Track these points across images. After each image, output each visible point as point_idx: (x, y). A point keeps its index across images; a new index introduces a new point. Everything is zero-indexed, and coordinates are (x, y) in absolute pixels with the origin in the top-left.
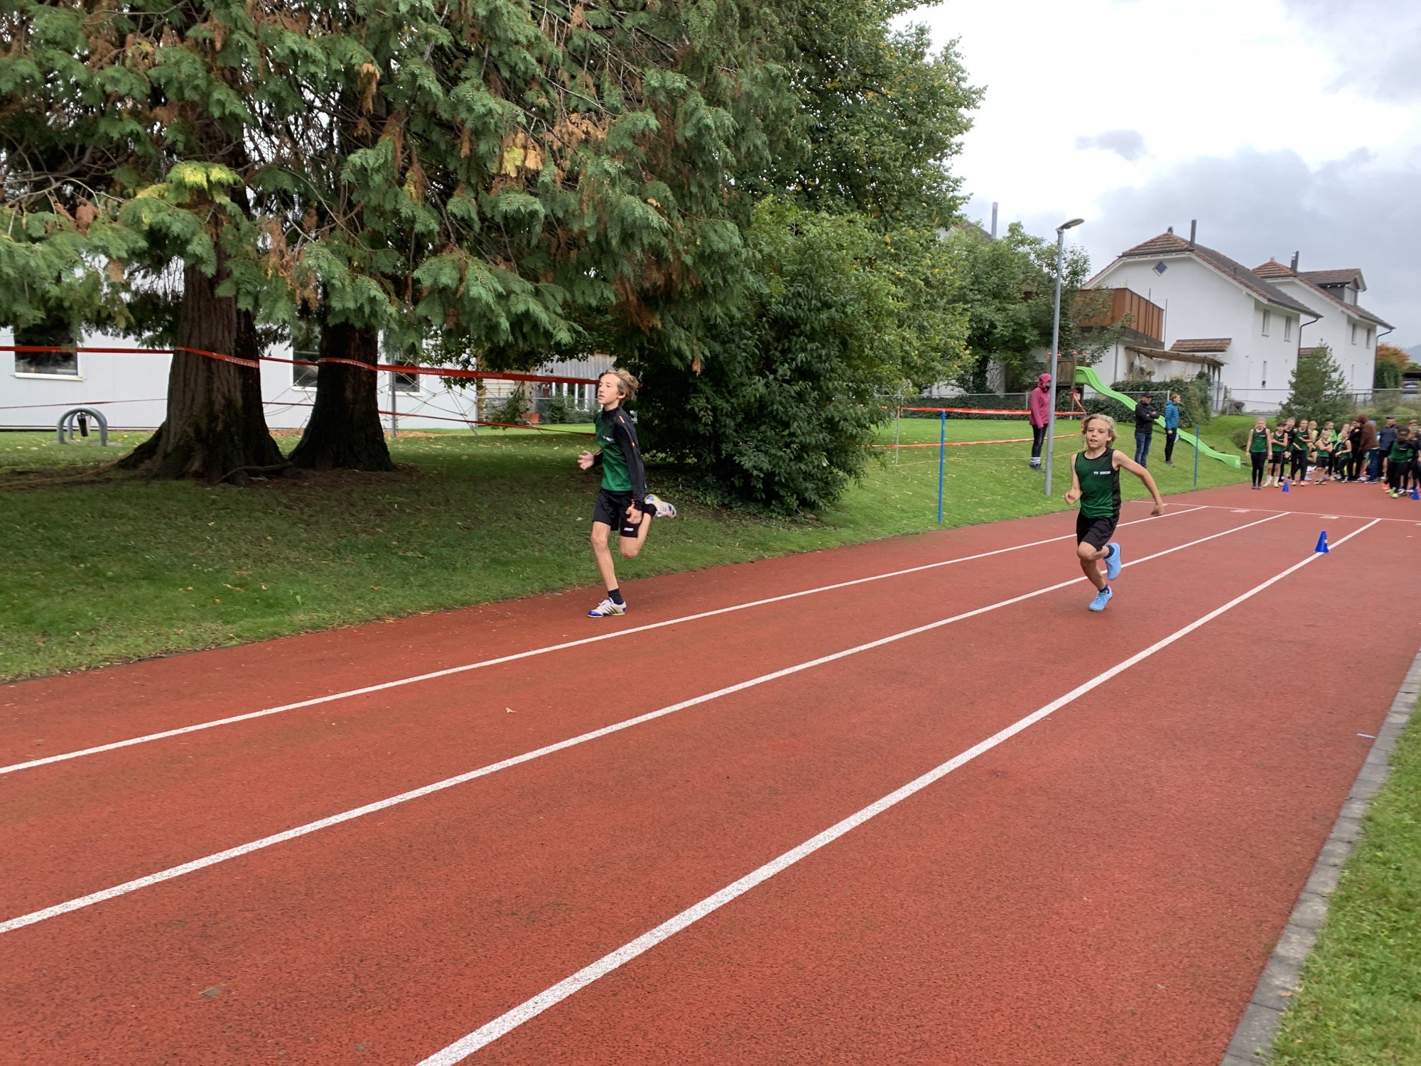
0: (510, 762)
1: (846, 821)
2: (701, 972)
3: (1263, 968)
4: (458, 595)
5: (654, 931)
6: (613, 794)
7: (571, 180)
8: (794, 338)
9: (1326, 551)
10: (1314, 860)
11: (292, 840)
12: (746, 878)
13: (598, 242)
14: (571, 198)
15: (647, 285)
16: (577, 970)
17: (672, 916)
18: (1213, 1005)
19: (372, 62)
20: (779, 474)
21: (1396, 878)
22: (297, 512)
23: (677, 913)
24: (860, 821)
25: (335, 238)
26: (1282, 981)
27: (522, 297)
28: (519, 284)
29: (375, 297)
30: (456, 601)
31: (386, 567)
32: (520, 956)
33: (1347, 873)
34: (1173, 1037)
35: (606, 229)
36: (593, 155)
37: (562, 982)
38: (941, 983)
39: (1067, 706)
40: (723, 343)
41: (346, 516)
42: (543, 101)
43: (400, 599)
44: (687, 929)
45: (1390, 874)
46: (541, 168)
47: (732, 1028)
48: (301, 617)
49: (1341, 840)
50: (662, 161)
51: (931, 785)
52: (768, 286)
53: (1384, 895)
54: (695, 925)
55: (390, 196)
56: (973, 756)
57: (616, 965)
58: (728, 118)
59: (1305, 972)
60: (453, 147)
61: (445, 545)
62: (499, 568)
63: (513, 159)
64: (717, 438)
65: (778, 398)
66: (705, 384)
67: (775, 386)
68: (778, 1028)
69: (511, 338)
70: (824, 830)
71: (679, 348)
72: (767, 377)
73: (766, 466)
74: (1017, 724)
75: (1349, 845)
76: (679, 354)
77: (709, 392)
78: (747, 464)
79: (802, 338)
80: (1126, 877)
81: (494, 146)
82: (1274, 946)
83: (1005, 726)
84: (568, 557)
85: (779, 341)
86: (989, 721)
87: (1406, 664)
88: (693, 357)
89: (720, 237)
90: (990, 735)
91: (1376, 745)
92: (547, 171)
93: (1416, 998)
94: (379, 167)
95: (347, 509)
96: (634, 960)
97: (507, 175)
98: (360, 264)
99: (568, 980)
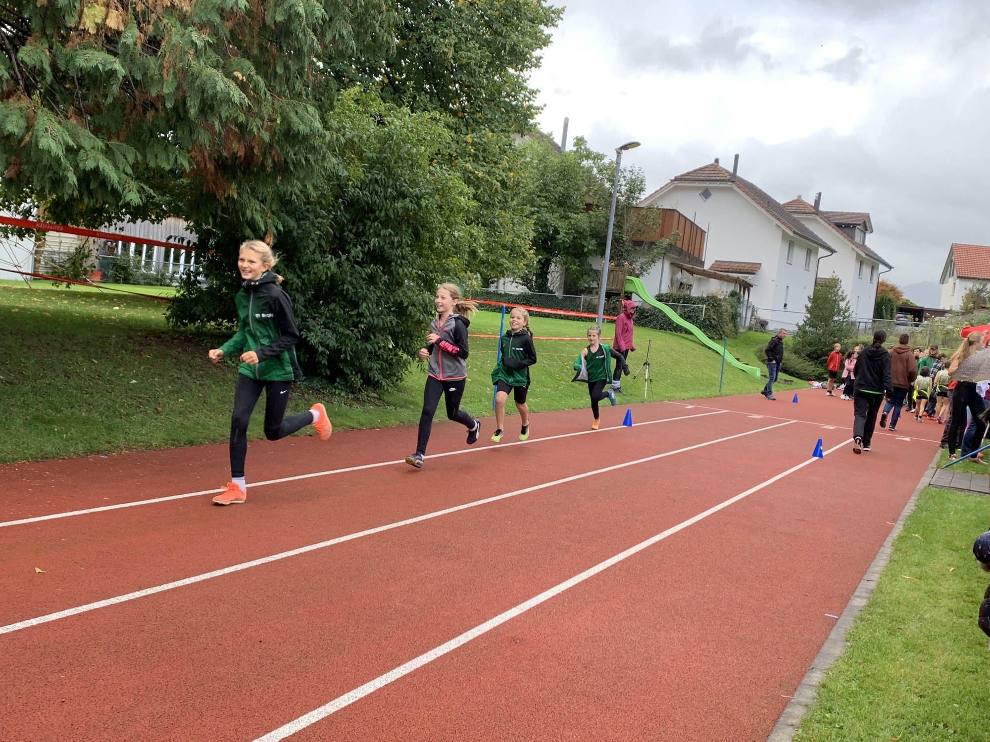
0: (34, 622)
1: (372, 682)
6: (141, 655)
7: (153, 44)
8: (369, 223)
9: (821, 456)
10: (776, 721)
12: (268, 735)
13: (175, 108)
14: (152, 63)
15: (225, 154)
20: (345, 352)
21: (837, 736)
24: (384, 683)
27: (92, 154)
28: (88, 140)
33: (800, 731)
35: (185, 97)
36: (178, 25)
39: (586, 581)
40: (299, 219)
45: (834, 733)
46: (122, 28)
49: (800, 704)
50: (248, 38)
51: (454, 651)
52: (346, 169)
56: (497, 624)
62: (41, 426)
63: (94, 15)
65: (349, 278)
67: (347, 266)
69: (76, 193)
70: (349, 691)
71: (253, 218)
72: (340, 257)
73: (333, 343)
74: (540, 596)
75: (806, 708)
76: (253, 226)
78: (314, 339)
79: (376, 224)
80: (617, 735)
84: (118, 420)
85: (353, 224)
86: (515, 592)
87: (871, 556)
88: (267, 230)
89: (301, 119)
90: (515, 604)
91: (838, 624)
92: (128, 34)
97: (85, 31)
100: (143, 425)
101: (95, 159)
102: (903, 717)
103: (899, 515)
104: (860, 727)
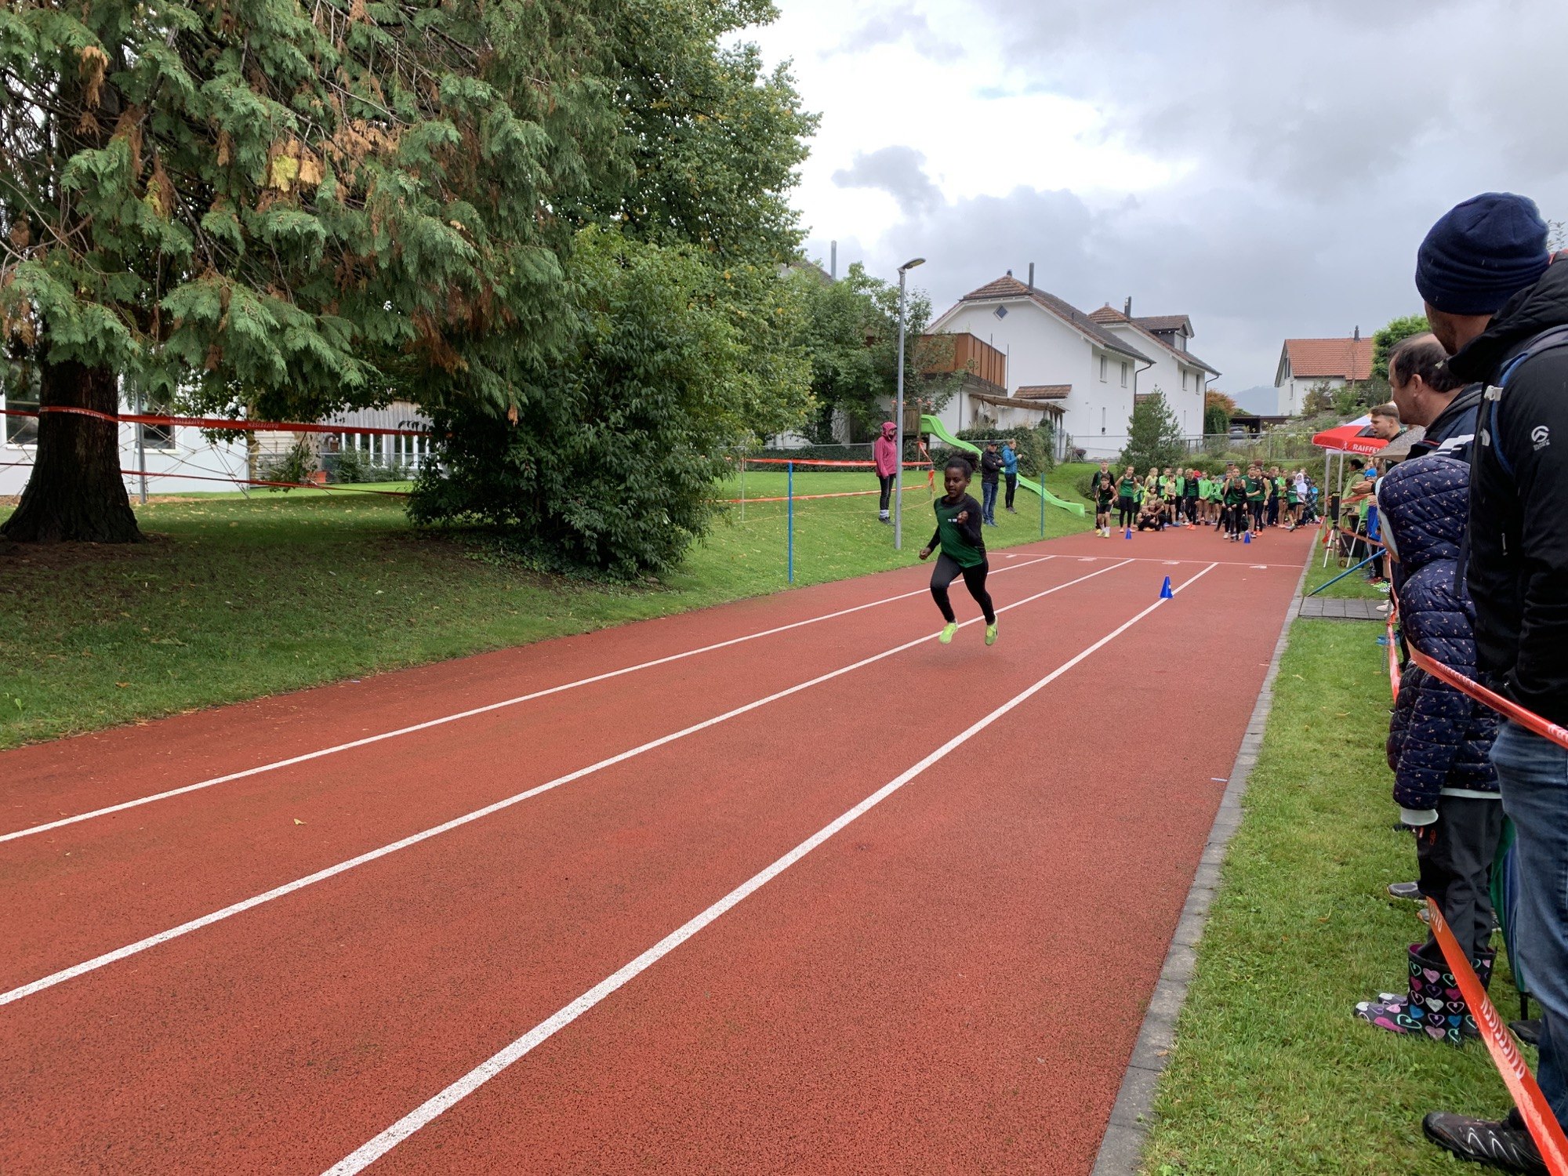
0: (301, 883)
1: (704, 914)
2: (542, 1107)
3: (1138, 1028)
4: (230, 688)
5: (485, 1065)
6: (430, 911)
7: (356, 197)
8: (627, 383)
9: (1170, 596)
10: (1180, 911)
11: (12, 1003)
12: (591, 991)
13: (391, 269)
14: (358, 218)
15: (451, 321)
16: (391, 1123)
17: (506, 1045)
18: (1093, 1074)
19: (97, 45)
20: (616, 534)
21: (1256, 921)
22: (14, 595)
23: (512, 1041)
24: (718, 914)
25: (54, 258)
26: (1157, 1039)
27: (301, 331)
28: (294, 314)
29: (111, 329)
30: (227, 695)
31: (134, 658)
32: (319, 1116)
33: (1211, 921)
34: (1056, 1113)
35: (400, 255)
36: (383, 170)
37: (372, 1141)
38: (814, 1085)
39: (930, 769)
40: (545, 387)
41: (81, 598)
42: (317, 106)
43: (155, 696)
44: (524, 1058)
45: (1251, 918)
46: (319, 181)
48: (21, 725)
49: (1204, 888)
50: (466, 179)
51: (793, 866)
52: (594, 324)
53: (1247, 940)
54: (533, 1052)
55: (126, 209)
56: (836, 830)
57: (440, 1111)
58: (541, 133)
59: (1180, 1027)
60: (208, 155)
61: (211, 629)
62: (281, 654)
63: (285, 170)
64: (541, 495)
65: (611, 449)
66: (527, 433)
67: (607, 435)
68: (634, 1161)
69: (287, 380)
70: (679, 927)
71: (491, 393)
72: (598, 425)
73: (601, 525)
74: (880, 791)
75: (1211, 892)
76: (492, 401)
77: (531, 442)
78: (578, 523)
79: (635, 382)
80: (999, 947)
81: (259, 154)
82: (1148, 1003)
83: (869, 794)
84: (367, 638)
85: (609, 385)
86: (850, 790)
87: (1250, 705)
88: (509, 404)
89: (537, 267)
90: (853, 805)
91: (1230, 787)
92: (325, 186)
93: (1285, 1043)
94: (112, 173)
95: (81, 591)
96: (461, 1102)
97: (277, 189)
98: (89, 290)
99: (379, 1136)
100: (396, 640)
101: (305, 337)
102: (1328, 891)
103: (1272, 654)
104: (1280, 908)
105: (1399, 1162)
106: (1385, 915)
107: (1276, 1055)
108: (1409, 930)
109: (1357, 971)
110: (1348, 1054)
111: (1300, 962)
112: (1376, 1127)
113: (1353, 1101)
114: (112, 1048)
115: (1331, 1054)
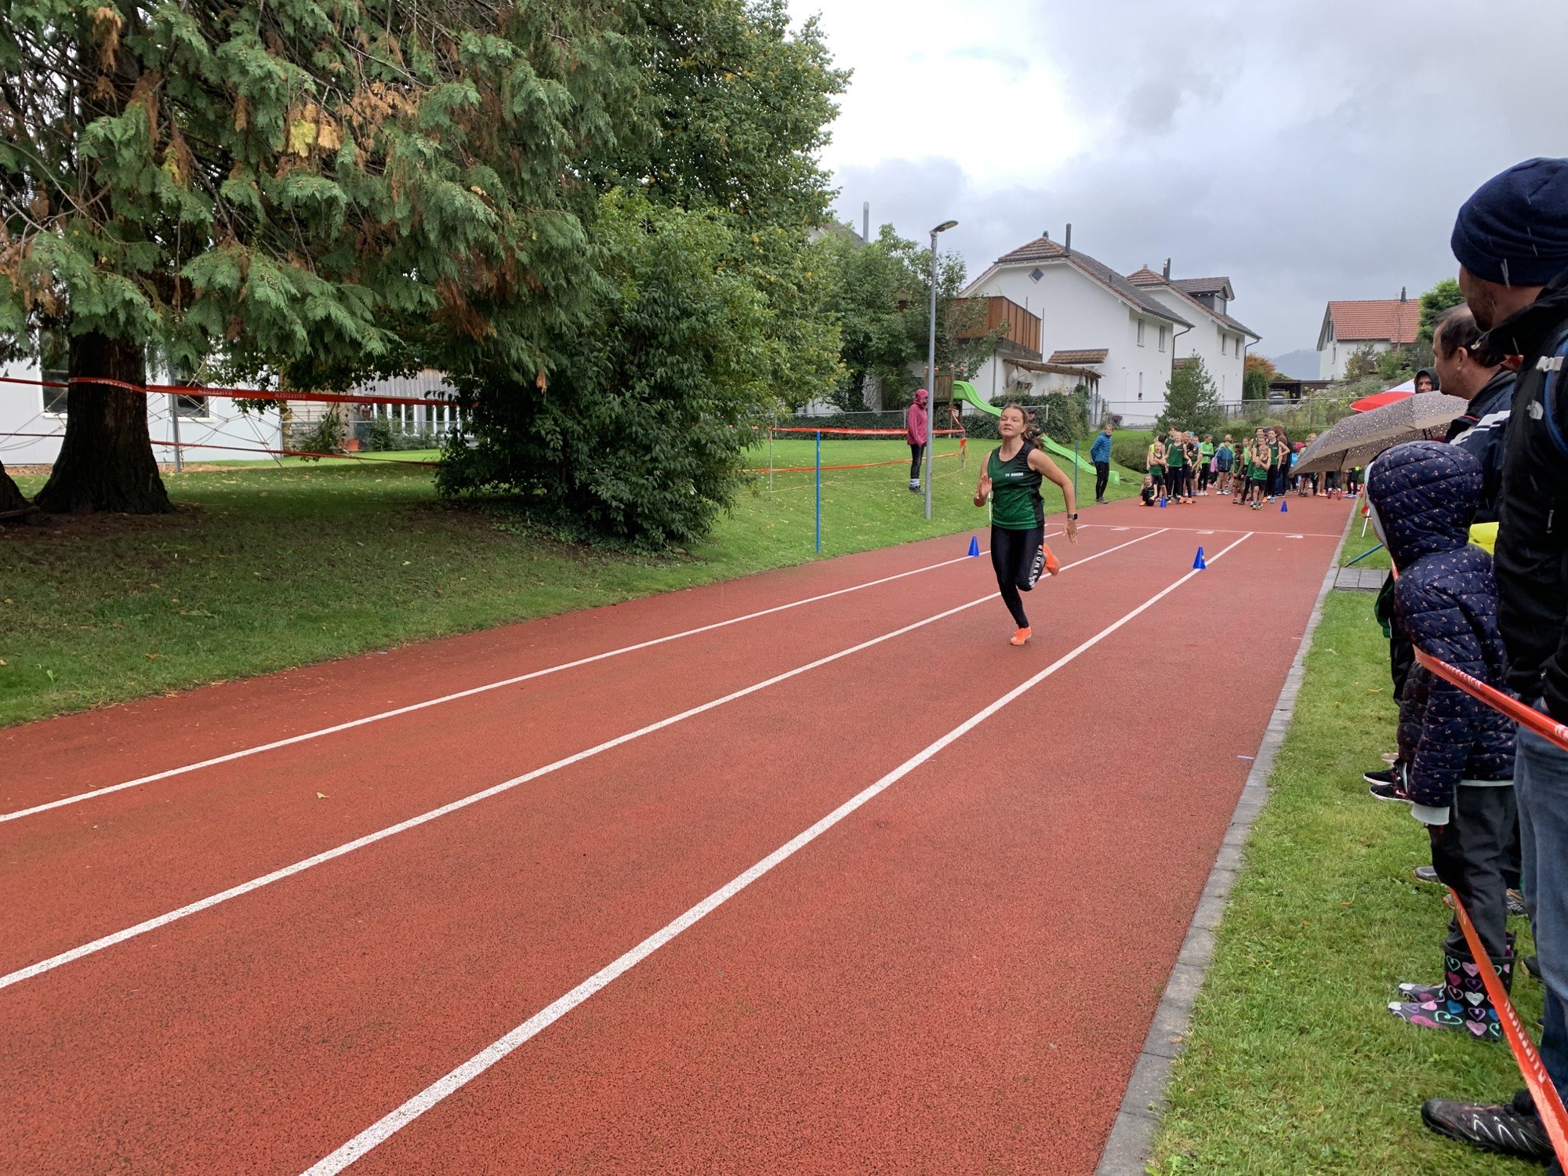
0: (322, 858)
1: (719, 892)
2: (552, 1088)
3: (1153, 1013)
4: (256, 660)
5: (497, 1044)
6: (448, 886)
7: (376, 163)
8: (652, 351)
9: (1203, 567)
10: (1200, 893)
11: (36, 977)
12: (605, 970)
13: (413, 236)
14: (377, 183)
15: (477, 288)
16: (403, 1102)
17: (518, 1024)
18: (1106, 1060)
19: (111, 7)
20: (642, 505)
21: (1277, 904)
22: (46, 567)
23: (524, 1019)
24: (733, 892)
25: (74, 227)
26: (1171, 1025)
27: (321, 300)
28: (314, 284)
29: (131, 300)
30: (256, 667)
31: (164, 630)
32: (332, 1094)
33: (1231, 904)
34: (1066, 1100)
35: (421, 221)
36: (402, 134)
37: (384, 1120)
38: (823, 1069)
39: (951, 745)
40: (571, 356)
41: (111, 569)
42: (337, 66)
43: (184, 668)
44: (535, 1038)
45: (1272, 901)
46: (338, 146)
47: (587, 1150)
48: (53, 696)
49: (1225, 869)
50: (486, 143)
51: (810, 843)
52: (619, 291)
53: (1268, 924)
54: (545, 1032)
55: (145, 177)
56: (855, 807)
57: (451, 1090)
58: (563, 93)
59: (1197, 1014)
60: (225, 120)
61: (240, 601)
62: (309, 626)
63: (302, 135)
64: (567, 466)
65: (637, 419)
66: (553, 402)
67: (632, 405)
68: (641, 1143)
69: (309, 350)
70: (694, 905)
71: (519, 359)
72: (624, 395)
73: (627, 496)
74: (900, 768)
75: (1233, 874)
76: (519, 366)
77: (557, 413)
78: (605, 493)
79: (660, 350)
80: (1016, 929)
81: (276, 118)
82: (1163, 988)
83: (889, 771)
84: (394, 609)
85: (634, 354)
86: (871, 767)
87: (1280, 680)
88: (537, 371)
89: (560, 231)
90: (873, 782)
91: (1256, 766)
92: (345, 151)
93: (1302, 1031)
94: (129, 140)
95: (113, 561)
96: (472, 1081)
97: (296, 155)
98: (109, 260)
99: (391, 1115)
100: (423, 611)
102: (1352, 874)
103: (1305, 627)
104: (1302, 891)
105: (1414, 1155)
106: (1411, 899)
107: (1293, 1044)
108: (1435, 915)
109: (1379, 957)
110: (1366, 1043)
111: (1321, 947)
112: (1392, 1119)
113: (1370, 1092)
114: (132, 1023)
115: (1349, 1043)
